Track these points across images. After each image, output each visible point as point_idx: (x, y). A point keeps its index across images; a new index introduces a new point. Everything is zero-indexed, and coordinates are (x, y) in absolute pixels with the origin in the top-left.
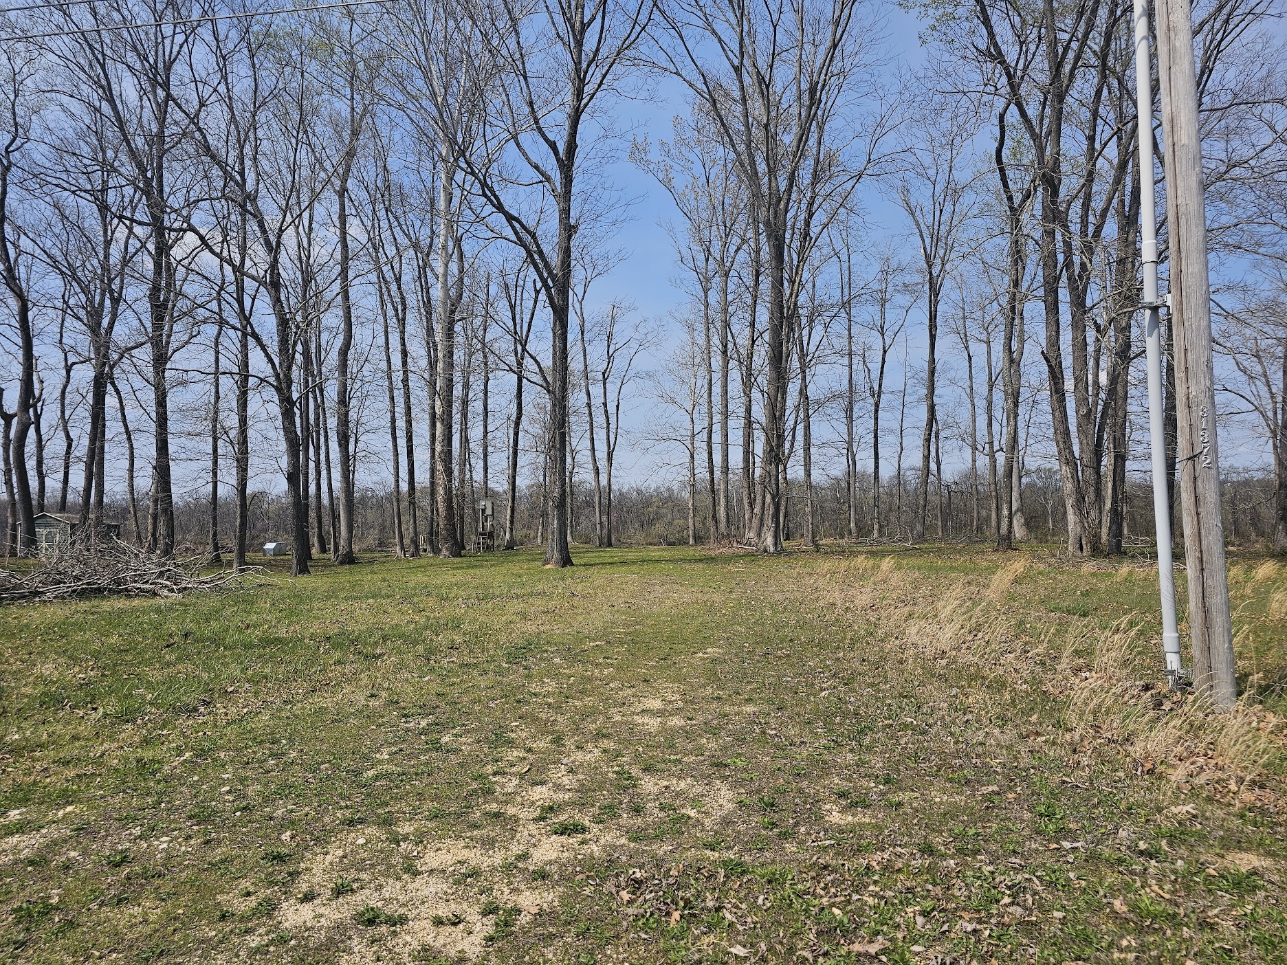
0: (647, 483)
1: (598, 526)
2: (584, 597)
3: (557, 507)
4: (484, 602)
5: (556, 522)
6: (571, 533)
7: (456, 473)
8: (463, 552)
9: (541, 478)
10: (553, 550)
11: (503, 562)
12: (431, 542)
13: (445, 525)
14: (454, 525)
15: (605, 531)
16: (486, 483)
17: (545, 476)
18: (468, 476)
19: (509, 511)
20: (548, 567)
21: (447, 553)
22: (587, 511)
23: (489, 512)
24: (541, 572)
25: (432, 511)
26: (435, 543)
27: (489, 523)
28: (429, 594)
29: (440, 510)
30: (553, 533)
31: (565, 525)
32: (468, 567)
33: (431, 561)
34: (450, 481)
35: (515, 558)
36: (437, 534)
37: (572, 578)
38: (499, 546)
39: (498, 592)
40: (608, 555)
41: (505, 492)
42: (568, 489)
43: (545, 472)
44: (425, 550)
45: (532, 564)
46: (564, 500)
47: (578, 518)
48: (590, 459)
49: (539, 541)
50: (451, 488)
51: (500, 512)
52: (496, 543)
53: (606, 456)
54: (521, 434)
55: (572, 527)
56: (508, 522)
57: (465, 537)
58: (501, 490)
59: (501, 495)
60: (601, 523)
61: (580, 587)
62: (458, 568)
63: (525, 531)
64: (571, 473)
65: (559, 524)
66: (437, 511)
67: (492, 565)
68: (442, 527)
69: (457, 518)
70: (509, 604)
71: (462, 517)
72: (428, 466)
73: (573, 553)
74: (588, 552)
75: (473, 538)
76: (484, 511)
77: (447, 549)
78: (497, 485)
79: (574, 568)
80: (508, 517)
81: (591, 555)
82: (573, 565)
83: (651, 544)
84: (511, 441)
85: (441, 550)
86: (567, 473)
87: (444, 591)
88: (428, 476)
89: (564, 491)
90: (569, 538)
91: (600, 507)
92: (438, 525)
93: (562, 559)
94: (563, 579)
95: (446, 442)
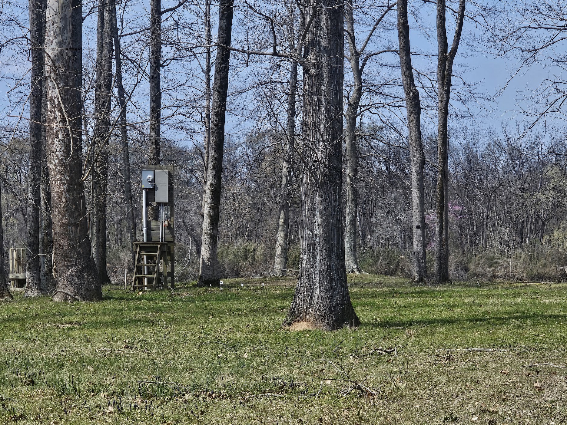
0: (532, 134)
1: (417, 233)
2: (386, 397)
3: (322, 186)
4: (156, 403)
5: (318, 221)
6: (354, 248)
7: (89, 106)
8: (105, 289)
9: (283, 117)
10: (312, 286)
11: (196, 314)
12: (35, 266)
13: (65, 226)
14: (84, 226)
15: (434, 246)
16: (156, 129)
17: (292, 113)
18: (115, 114)
19: (207, 196)
20: (300, 326)
21: (70, 290)
22: (390, 197)
23: (162, 196)
24: (285, 339)
25: (36, 194)
26: (43, 268)
27: (159, 225)
28: (31, 382)
29: (55, 190)
30: (311, 247)
31: (340, 231)
32: (115, 324)
33: (35, 307)
34: (77, 125)
35: (222, 305)
36: (48, 246)
37: (357, 354)
38: (184, 277)
39: (187, 381)
40: (439, 301)
41: (198, 150)
42: (347, 145)
43: (292, 103)
44: (21, 283)
45: (263, 321)
46: (339, 170)
47: (367, 215)
48: (398, 74)
49: (278, 266)
50: (78, 140)
51: (186, 197)
52: (178, 270)
53: (435, 67)
54: (237, 16)
55: (354, 234)
56: (206, 221)
57: (109, 256)
58: (189, 145)
59: (188, 159)
60: (423, 226)
61: (375, 375)
62: (95, 325)
63: (243, 244)
64: (354, 106)
65: (326, 226)
66: (48, 194)
67: (171, 321)
68: (57, 229)
69: (90, 210)
70: (214, 409)
71: (102, 208)
72: (27, 91)
73: (358, 296)
74: (392, 294)
75: (126, 257)
76: (151, 193)
77: (71, 281)
78: (182, 135)
79: (362, 331)
80: (206, 210)
81: (401, 301)
82: (357, 323)
83: (540, 278)
84: (215, 31)
85: (55, 283)
86: (346, 107)
87: (65, 376)
88: (27, 114)
89: (338, 147)
90: (349, 263)
91: (421, 189)
92: (49, 226)
93: (333, 308)
94: (335, 356)
95: (68, 35)
